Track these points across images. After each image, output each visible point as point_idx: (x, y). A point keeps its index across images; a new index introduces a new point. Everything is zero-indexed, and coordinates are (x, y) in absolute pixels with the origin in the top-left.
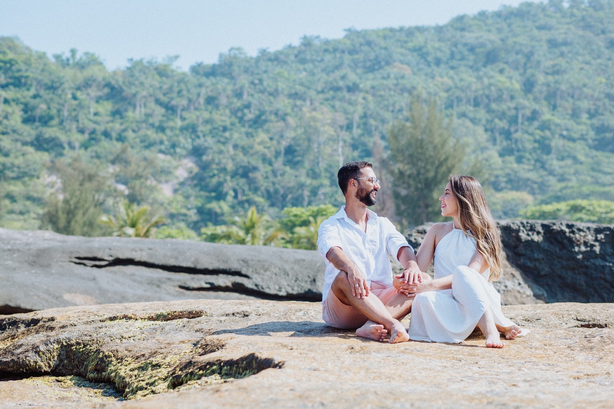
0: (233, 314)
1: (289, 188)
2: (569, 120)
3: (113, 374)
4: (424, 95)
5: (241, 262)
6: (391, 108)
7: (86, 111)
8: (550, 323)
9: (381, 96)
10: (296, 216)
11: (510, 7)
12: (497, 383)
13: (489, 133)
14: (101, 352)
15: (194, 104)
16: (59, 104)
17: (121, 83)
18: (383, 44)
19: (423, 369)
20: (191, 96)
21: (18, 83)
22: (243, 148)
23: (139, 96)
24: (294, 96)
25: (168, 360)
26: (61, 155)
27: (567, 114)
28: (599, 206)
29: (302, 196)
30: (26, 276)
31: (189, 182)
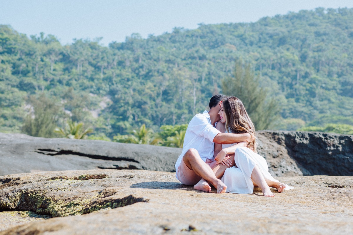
0: (124, 177)
1: (165, 114)
2: (326, 78)
3: (51, 210)
4: (243, 62)
5: (135, 154)
6: (224, 70)
7: (48, 68)
8: (310, 185)
9: (219, 62)
10: (168, 130)
11: (293, 12)
12: (276, 214)
13: (280, 85)
14: (45, 197)
15: (111, 65)
16: (33, 64)
17: (69, 53)
18: (220, 32)
19: (233, 206)
20: (109, 61)
21: (10, 51)
22: (139, 91)
23: (79, 60)
24: (169, 61)
25: (83, 201)
26: (34, 93)
27: (325, 75)
28: (343, 127)
29: (172, 119)
30: (10, 159)
31: (107, 110)
